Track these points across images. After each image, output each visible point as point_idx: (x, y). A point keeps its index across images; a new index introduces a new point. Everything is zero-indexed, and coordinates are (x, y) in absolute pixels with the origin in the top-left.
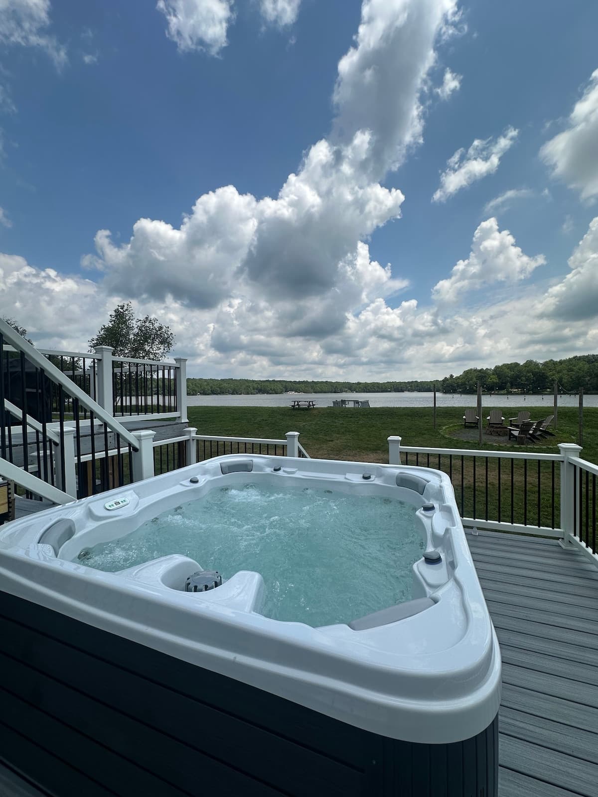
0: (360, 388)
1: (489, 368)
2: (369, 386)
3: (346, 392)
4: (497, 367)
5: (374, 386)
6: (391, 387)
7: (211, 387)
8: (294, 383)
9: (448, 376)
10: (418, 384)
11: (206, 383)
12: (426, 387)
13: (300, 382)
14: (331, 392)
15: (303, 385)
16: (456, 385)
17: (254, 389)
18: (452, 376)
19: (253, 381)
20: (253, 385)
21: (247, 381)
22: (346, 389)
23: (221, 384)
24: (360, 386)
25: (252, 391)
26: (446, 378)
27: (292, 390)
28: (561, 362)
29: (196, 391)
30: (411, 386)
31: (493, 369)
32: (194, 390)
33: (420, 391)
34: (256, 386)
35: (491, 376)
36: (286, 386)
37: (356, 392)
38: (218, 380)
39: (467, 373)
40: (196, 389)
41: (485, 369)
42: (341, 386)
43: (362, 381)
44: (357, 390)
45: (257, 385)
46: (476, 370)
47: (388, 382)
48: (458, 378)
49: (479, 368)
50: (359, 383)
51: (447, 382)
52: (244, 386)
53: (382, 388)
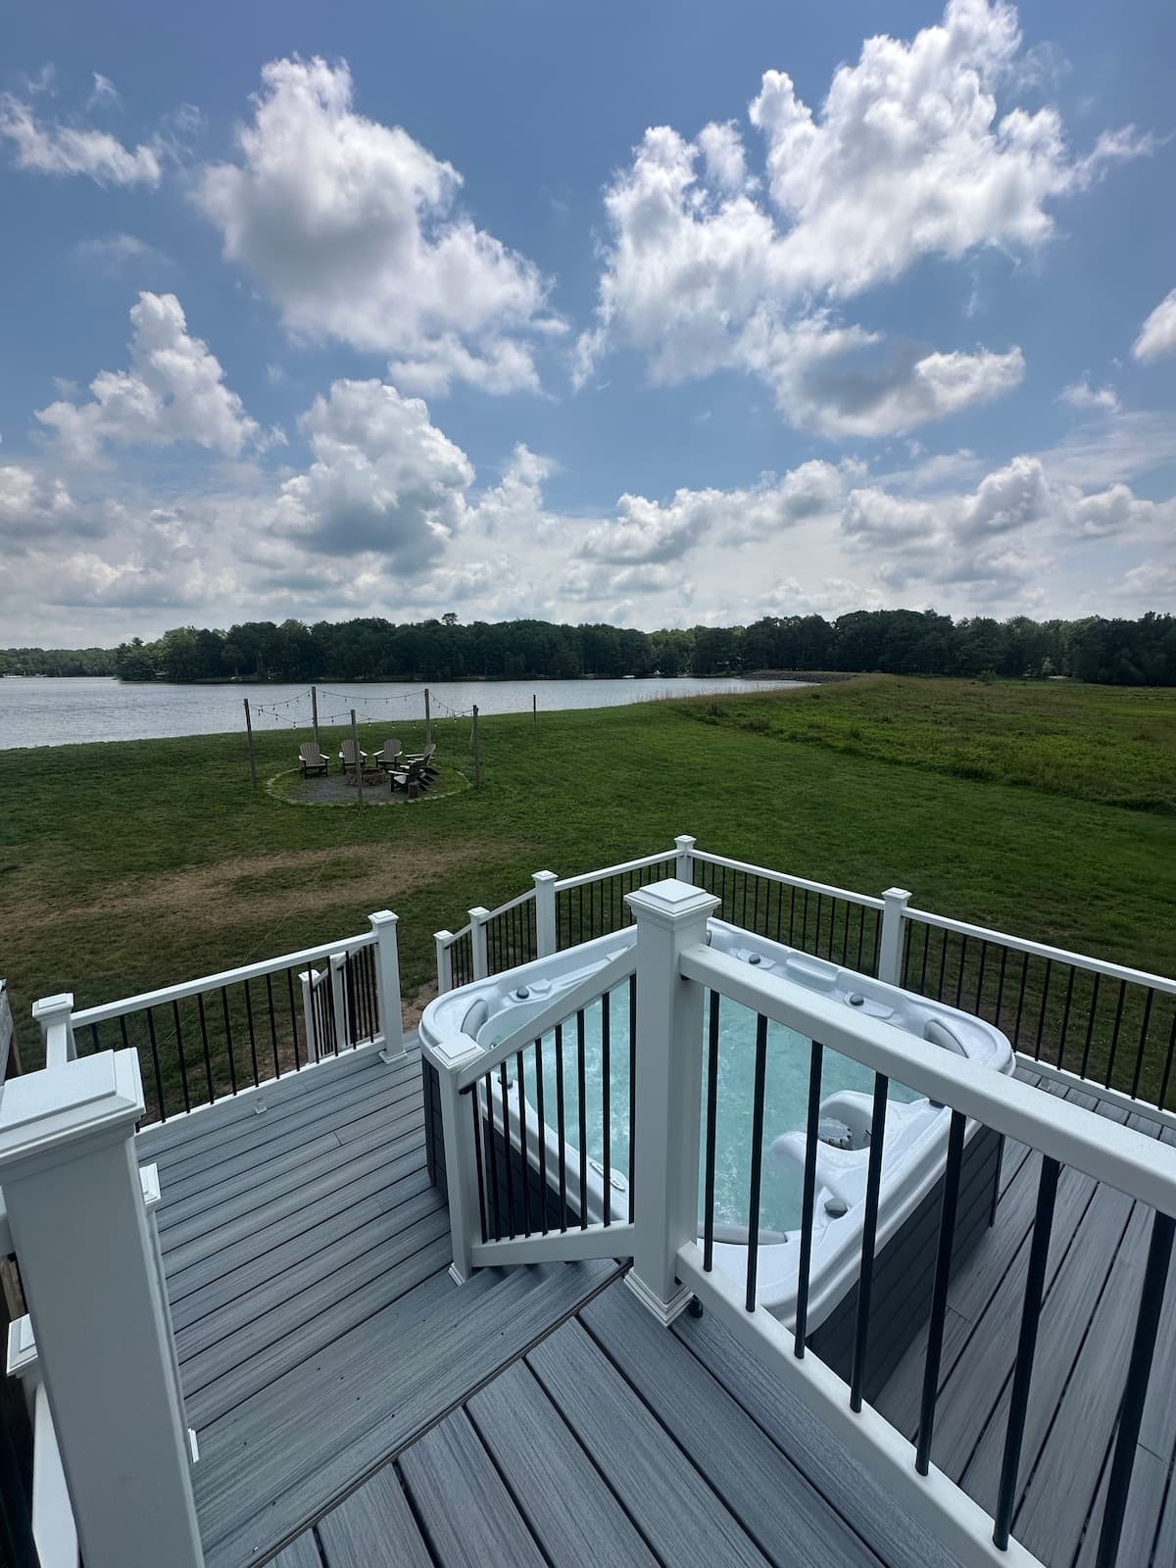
1: (220, 629)
4: (235, 629)
9: (129, 642)
16: (150, 662)
18: (137, 642)
26: (124, 645)
28: (339, 627)
30: (25, 662)
31: (227, 631)
33: (52, 674)
39: (172, 636)
41: (210, 631)
46: (191, 632)
48: (152, 647)
51: (129, 654)
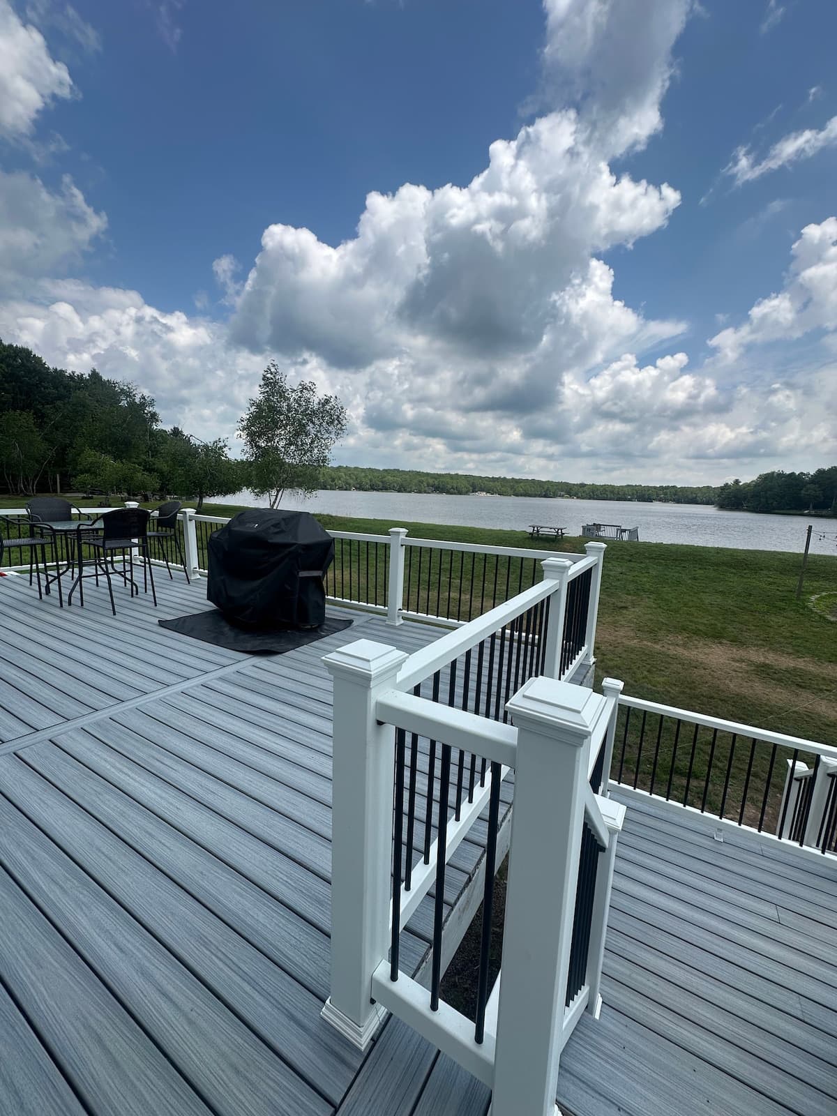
0: (584, 492)
1: (805, 472)
2: (597, 490)
3: (562, 496)
4: (820, 472)
5: (606, 491)
6: (633, 494)
7: (371, 480)
8: (486, 480)
9: (731, 482)
10: (676, 491)
11: (363, 474)
12: (690, 497)
13: (494, 479)
14: (540, 496)
15: (499, 484)
16: (742, 496)
17: (428, 486)
18: (737, 482)
19: (428, 474)
20: (427, 479)
21: (418, 473)
22: (562, 493)
23: (385, 477)
24: (585, 489)
25: (427, 488)
26: (727, 484)
27: (482, 490)
29: (349, 484)
30: (666, 494)
31: (812, 473)
32: (347, 483)
33: (678, 501)
34: (431, 481)
35: (808, 486)
36: (473, 483)
37: (578, 498)
38: (379, 470)
40: (351, 481)
41: (797, 473)
42: (555, 487)
43: (588, 482)
44: (580, 495)
45: (434, 480)
47: (629, 485)
48: (748, 485)
49: (788, 472)
50: (583, 485)
51: (729, 491)
52: (416, 481)
53: (618, 494)
